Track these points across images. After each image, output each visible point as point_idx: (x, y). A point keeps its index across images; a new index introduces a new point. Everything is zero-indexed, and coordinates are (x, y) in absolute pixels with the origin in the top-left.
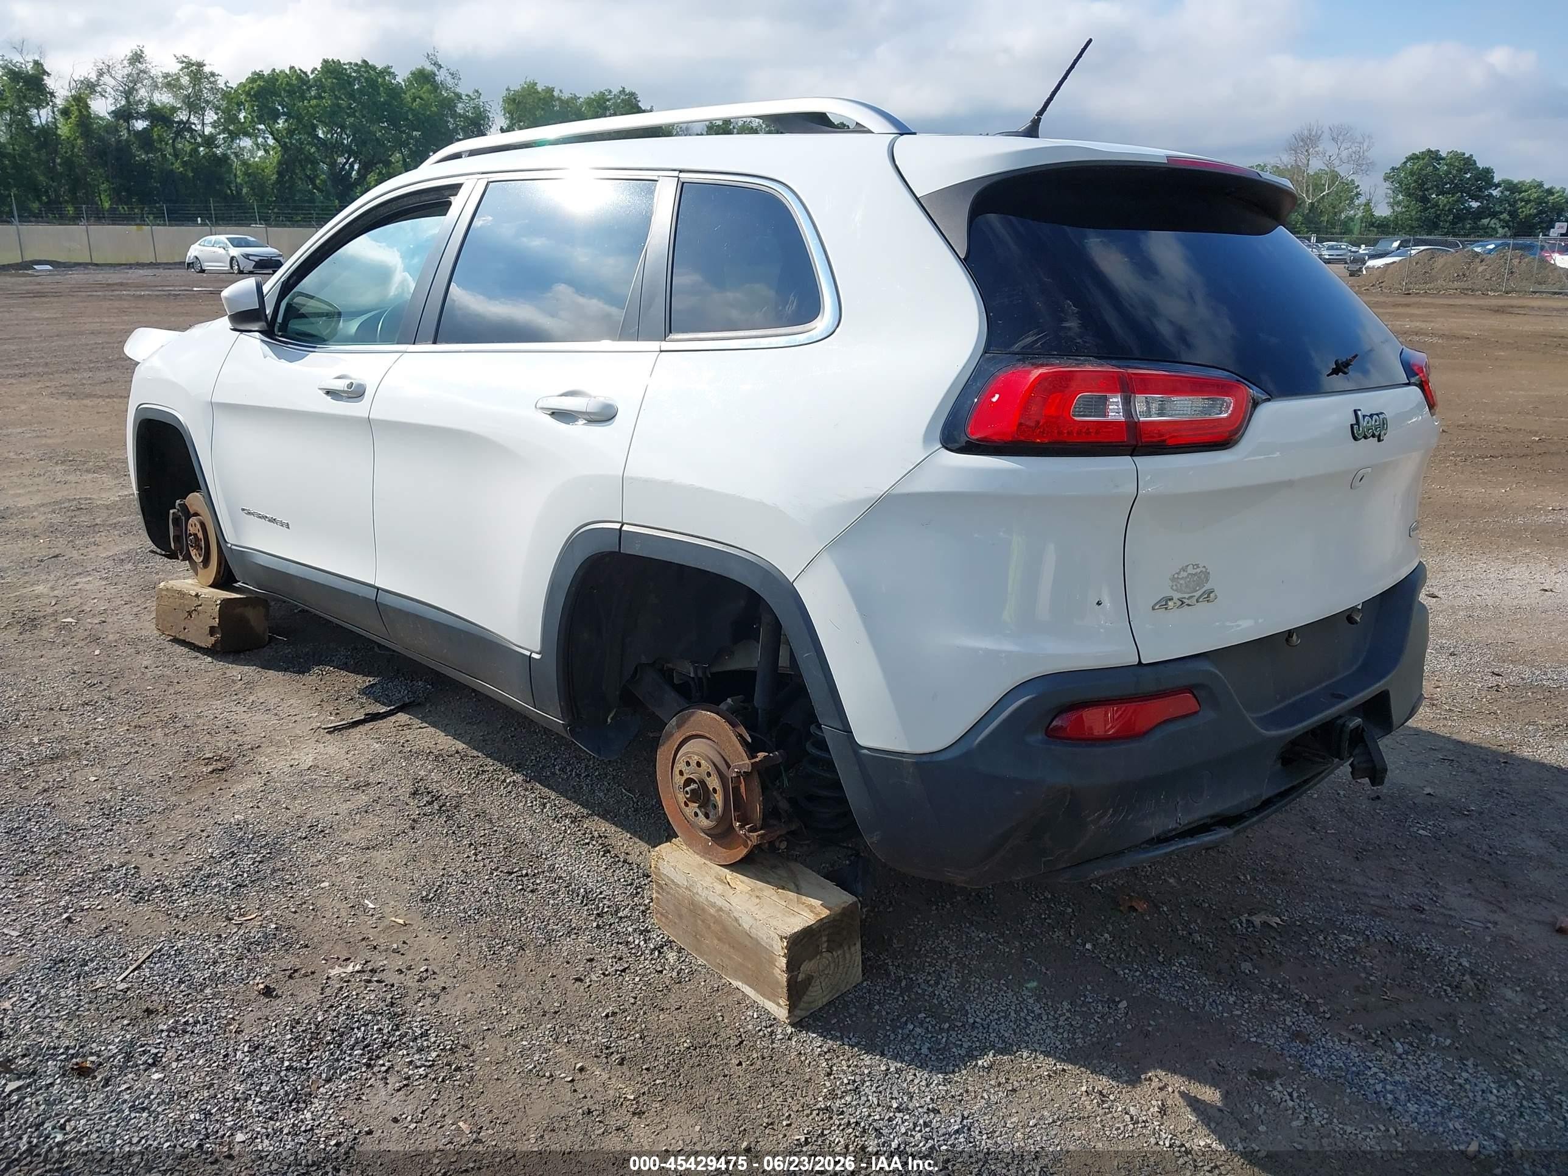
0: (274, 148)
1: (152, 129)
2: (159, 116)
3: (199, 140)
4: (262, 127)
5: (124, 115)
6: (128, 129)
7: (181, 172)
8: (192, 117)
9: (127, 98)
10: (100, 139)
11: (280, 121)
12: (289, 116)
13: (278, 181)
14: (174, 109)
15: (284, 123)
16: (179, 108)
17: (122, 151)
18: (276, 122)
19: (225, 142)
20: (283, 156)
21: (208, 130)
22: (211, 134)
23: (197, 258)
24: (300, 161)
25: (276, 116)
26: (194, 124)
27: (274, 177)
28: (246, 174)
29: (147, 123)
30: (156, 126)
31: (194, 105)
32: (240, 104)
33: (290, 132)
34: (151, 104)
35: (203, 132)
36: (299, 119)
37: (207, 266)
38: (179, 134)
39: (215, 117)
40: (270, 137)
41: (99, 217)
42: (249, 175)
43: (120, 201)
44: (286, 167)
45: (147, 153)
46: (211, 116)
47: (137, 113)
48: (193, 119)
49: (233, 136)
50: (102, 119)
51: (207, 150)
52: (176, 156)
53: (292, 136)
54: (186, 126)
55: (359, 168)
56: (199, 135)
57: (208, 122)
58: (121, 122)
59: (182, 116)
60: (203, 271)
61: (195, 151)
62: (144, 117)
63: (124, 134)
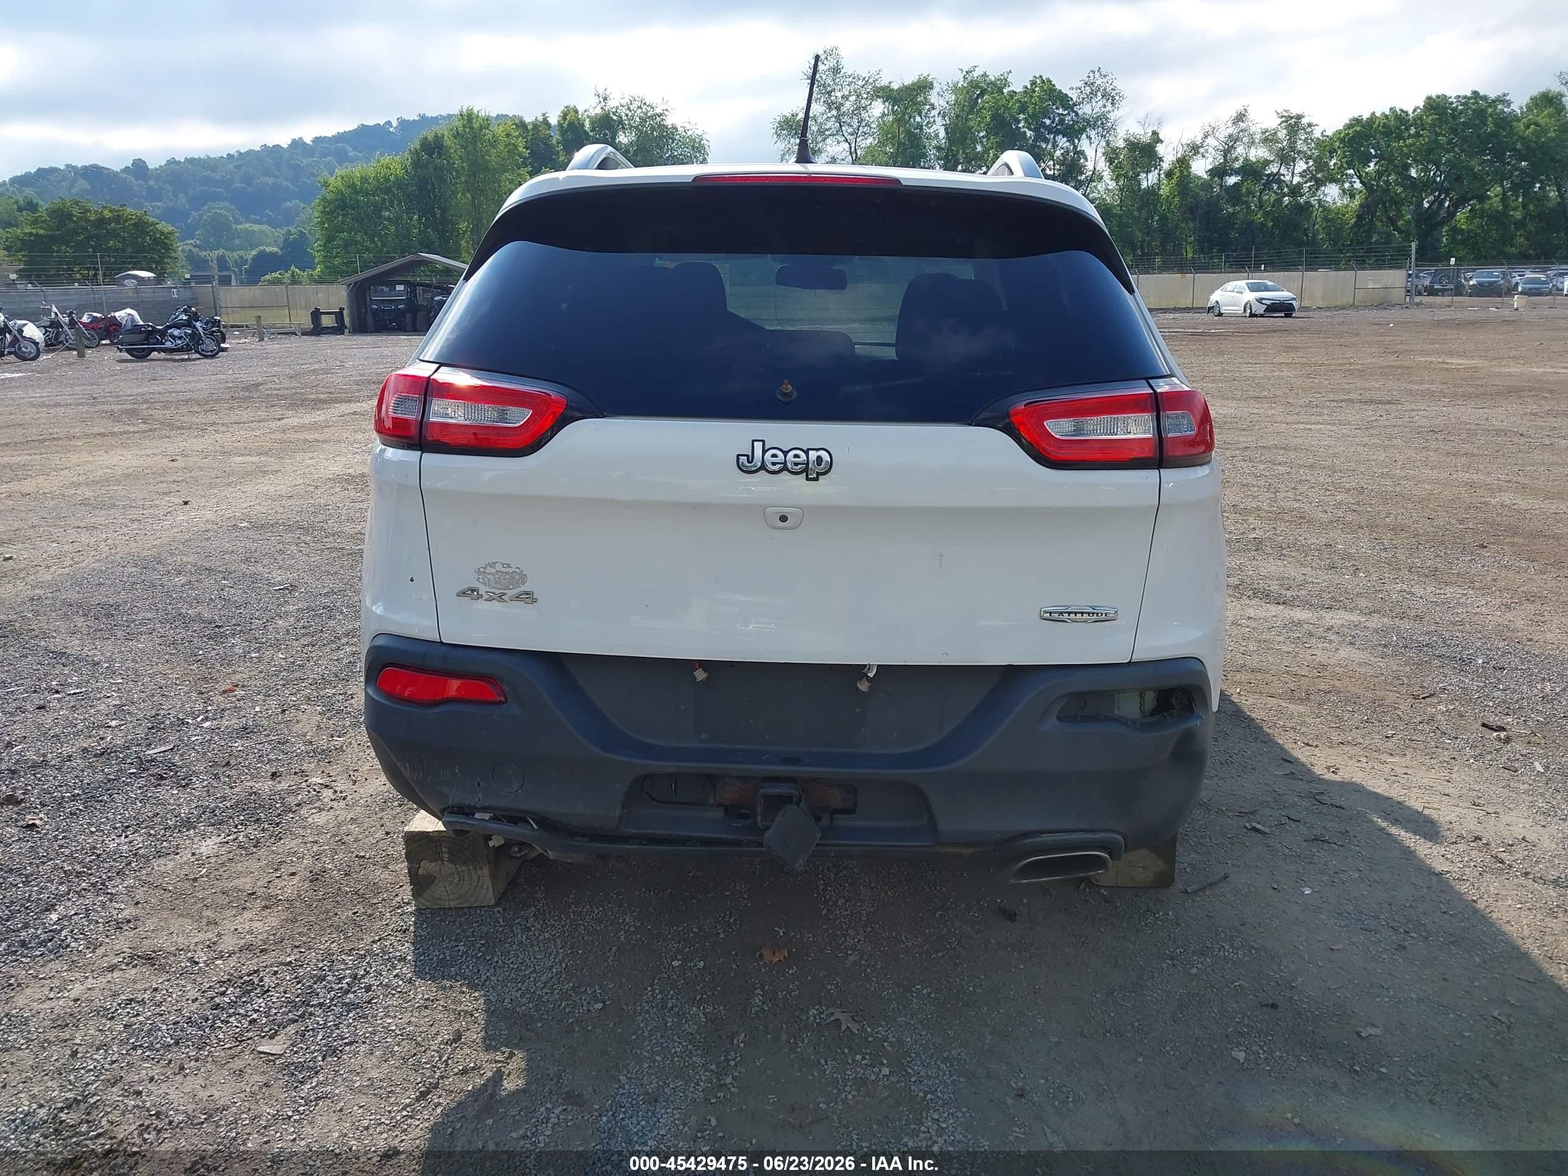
0: (1361, 192)
1: (1243, 183)
2: (1251, 171)
3: (1286, 190)
4: (1351, 172)
5: (1218, 172)
6: (1221, 185)
7: (1261, 222)
8: (1283, 168)
9: (1225, 157)
10: (1196, 197)
11: (1372, 164)
12: (1380, 157)
13: (1356, 225)
14: (1267, 163)
15: (1375, 164)
16: (1272, 161)
17: (1213, 205)
18: (1366, 165)
19: (1310, 190)
20: (1366, 198)
21: (1297, 180)
22: (1299, 183)
23: (1217, 302)
24: (1384, 204)
25: (1366, 159)
26: (1283, 175)
27: (1353, 221)
28: (1326, 219)
29: (1239, 178)
30: (1246, 181)
31: (1286, 158)
32: (1332, 152)
33: (1379, 173)
34: (1246, 159)
35: (1292, 182)
36: (1391, 161)
37: (1224, 310)
38: (1267, 186)
39: (1305, 167)
40: (1358, 181)
41: (1182, 267)
42: (1328, 221)
43: (1202, 251)
44: (1366, 211)
45: (1234, 205)
46: (1301, 166)
47: (1232, 169)
48: (1283, 171)
49: (1319, 184)
50: (1199, 178)
51: (1291, 199)
52: (1261, 206)
53: (1380, 178)
54: (1276, 178)
55: (1449, 206)
56: (1287, 186)
57: (1296, 173)
58: (1216, 179)
59: (1273, 169)
60: (1220, 315)
61: (1279, 201)
62: (1237, 172)
63: (1217, 189)
